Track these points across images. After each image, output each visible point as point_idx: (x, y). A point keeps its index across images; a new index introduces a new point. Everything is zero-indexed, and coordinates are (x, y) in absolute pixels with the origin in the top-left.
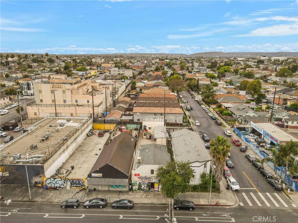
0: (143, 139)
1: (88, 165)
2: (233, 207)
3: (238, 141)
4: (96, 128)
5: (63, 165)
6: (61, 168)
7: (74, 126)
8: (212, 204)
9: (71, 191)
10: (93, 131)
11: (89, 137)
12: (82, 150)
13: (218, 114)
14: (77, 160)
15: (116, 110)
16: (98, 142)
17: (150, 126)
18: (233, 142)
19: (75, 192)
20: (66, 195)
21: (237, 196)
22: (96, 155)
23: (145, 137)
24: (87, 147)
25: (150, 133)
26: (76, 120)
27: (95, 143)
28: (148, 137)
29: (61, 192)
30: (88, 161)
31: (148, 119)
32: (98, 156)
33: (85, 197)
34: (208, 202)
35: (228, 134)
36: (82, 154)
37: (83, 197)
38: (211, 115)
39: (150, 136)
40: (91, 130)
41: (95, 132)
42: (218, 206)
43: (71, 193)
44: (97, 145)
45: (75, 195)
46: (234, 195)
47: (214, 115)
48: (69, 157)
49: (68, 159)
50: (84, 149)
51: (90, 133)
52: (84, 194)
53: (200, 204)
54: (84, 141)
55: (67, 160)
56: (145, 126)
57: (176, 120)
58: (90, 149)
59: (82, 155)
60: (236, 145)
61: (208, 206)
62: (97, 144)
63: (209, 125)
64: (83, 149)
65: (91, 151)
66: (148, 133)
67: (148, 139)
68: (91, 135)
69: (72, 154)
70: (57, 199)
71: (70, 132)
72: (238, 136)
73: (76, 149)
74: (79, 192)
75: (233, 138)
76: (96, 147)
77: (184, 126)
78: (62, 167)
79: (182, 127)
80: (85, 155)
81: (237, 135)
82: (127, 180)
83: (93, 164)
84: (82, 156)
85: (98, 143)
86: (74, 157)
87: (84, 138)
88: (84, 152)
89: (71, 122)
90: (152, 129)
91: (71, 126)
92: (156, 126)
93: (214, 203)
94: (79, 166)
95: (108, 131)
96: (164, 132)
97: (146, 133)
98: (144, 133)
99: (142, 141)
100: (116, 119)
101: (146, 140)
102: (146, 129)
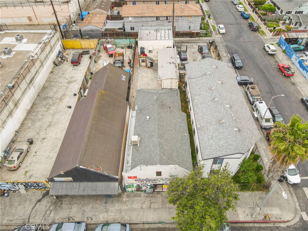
0: (141, 68)
1: (57, 133)
2: (292, 223)
3: (289, 69)
4: (68, 47)
5: (16, 135)
6: (13, 141)
7: (29, 52)
8: (257, 220)
9: (28, 197)
10: (64, 55)
11: (58, 67)
12: (47, 97)
13: (252, 7)
14: (39, 120)
15: (97, 10)
16: (72, 77)
17: (151, 49)
18: (279, 69)
19: (34, 200)
20: (20, 208)
21: (296, 196)
22: (68, 107)
23: (144, 64)
24: (55, 89)
25: (151, 59)
26: (33, 35)
27: (66, 81)
28: (149, 65)
29: (12, 202)
30: (56, 123)
32: (72, 110)
33: (51, 211)
34: (252, 215)
35: (270, 52)
36: (47, 107)
37: (48, 212)
38: (242, 10)
39: (152, 64)
40: (60, 52)
41: (67, 54)
42: (266, 223)
43: (28, 202)
44: (71, 84)
45: (34, 207)
46: (292, 194)
47: (245, 10)
48: (25, 114)
49: (26, 119)
50: (51, 94)
51: (60, 59)
52: (49, 205)
53: (238, 220)
54: (50, 75)
55: (24, 121)
57: (190, 27)
58: (59, 95)
59: (46, 109)
60: (285, 75)
61: (252, 225)
62: (70, 82)
63: (240, 32)
64: (49, 95)
65: (61, 99)
66: (148, 58)
68: (60, 63)
69: (32, 108)
70: (7, 218)
71: (22, 68)
72: (285, 53)
73: (38, 96)
74: (41, 199)
75: (277, 59)
76: (69, 88)
77: (202, 37)
78: (15, 139)
80: (52, 108)
81: (284, 51)
82: (117, 184)
83: (64, 130)
84: (47, 111)
85: (72, 80)
86: (34, 114)
87: (50, 70)
88: (51, 102)
89: (25, 40)
90: (154, 52)
91: (23, 51)
92: (160, 47)
93: (261, 218)
94: (42, 135)
95: (87, 53)
96: (174, 65)
97: (145, 59)
98: (142, 60)
99: (139, 72)
100: (98, 28)
101: (146, 69)
102: (144, 52)
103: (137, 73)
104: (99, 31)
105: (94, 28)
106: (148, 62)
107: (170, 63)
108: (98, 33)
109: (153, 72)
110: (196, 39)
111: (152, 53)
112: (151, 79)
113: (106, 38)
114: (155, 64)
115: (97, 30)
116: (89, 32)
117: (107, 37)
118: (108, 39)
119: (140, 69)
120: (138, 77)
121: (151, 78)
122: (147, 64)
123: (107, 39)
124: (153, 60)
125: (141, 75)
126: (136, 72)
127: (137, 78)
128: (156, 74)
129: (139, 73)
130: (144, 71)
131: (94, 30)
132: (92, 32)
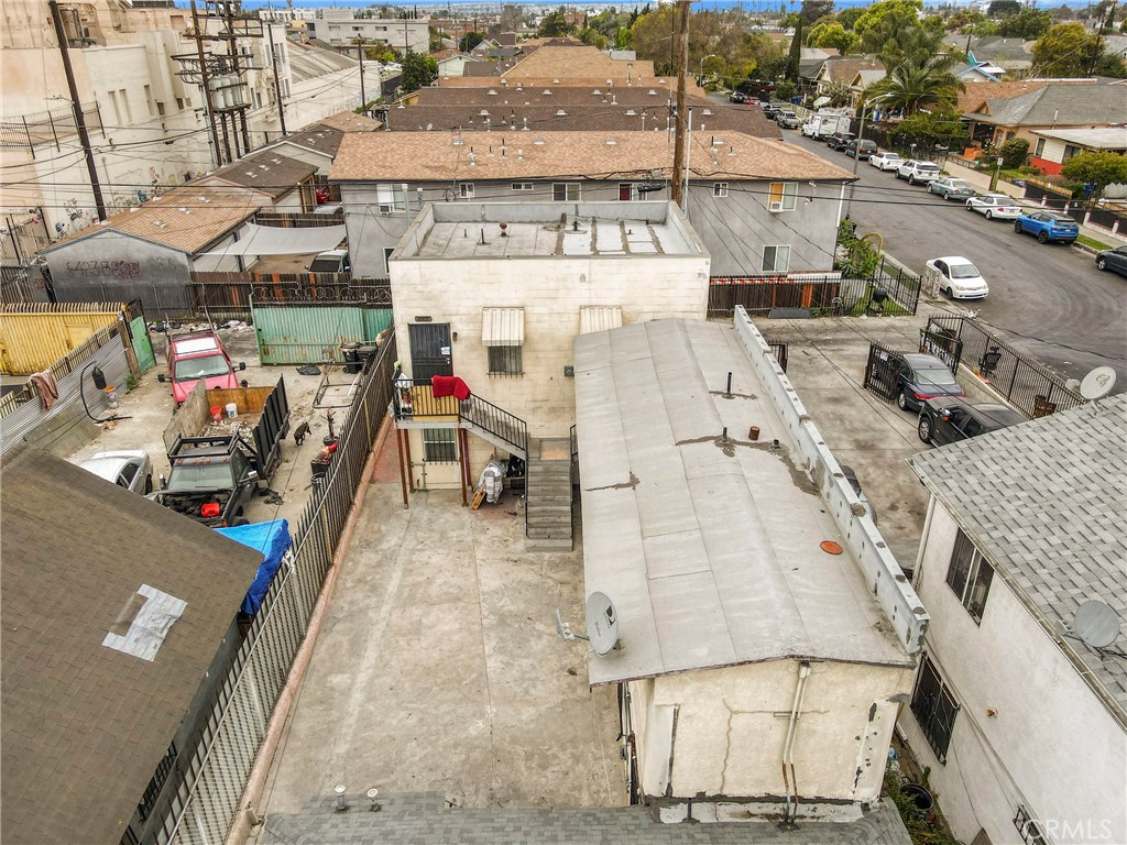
17: (507, 332)
23: (444, 475)
25: (505, 431)
28: (490, 479)
31: (474, 230)
39: (515, 469)
56: (432, 336)
57: (770, 252)
66: (482, 420)
67: (484, 504)
77: (850, 312)
79: (829, 322)
90: (539, 371)
92: (591, 323)
96: (773, 460)
97: (450, 423)
98: (426, 432)
99: (391, 542)
100: (166, 253)
101: (462, 521)
102: (446, 366)
103: (369, 558)
104: (172, 268)
105: (139, 251)
106: (479, 456)
107: (725, 442)
108: (163, 282)
109: (521, 545)
110: (817, 322)
111: (519, 372)
112: (503, 620)
113: (223, 315)
114: (546, 471)
115: (157, 267)
116: (103, 280)
117: (228, 310)
118: (232, 323)
119: (406, 514)
120: (373, 601)
121: (508, 605)
122: (474, 473)
123: (226, 320)
124: (527, 437)
125: (407, 572)
126: (368, 544)
127: (364, 611)
128: (553, 565)
129: (389, 558)
130: (443, 535)
131: (136, 265)
132: (122, 275)
